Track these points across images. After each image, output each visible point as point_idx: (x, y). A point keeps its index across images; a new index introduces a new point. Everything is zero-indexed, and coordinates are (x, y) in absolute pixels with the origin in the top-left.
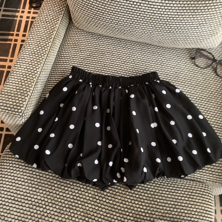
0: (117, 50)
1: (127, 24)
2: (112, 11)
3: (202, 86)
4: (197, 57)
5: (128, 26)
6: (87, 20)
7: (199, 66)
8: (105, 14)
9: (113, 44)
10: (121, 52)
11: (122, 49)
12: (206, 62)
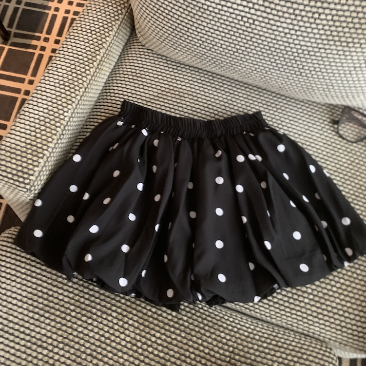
0: (205, 92)
1: (227, 51)
2: (204, 26)
3: (345, 173)
4: (342, 121)
6: (159, 36)
7: (344, 136)
8: (191, 31)
9: (199, 81)
10: (212, 96)
11: (215, 91)
12: (357, 130)
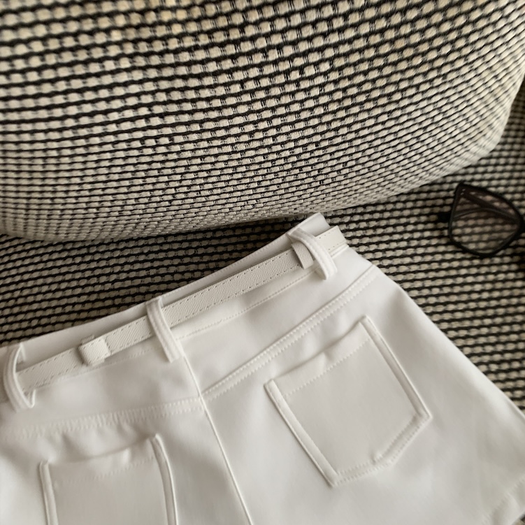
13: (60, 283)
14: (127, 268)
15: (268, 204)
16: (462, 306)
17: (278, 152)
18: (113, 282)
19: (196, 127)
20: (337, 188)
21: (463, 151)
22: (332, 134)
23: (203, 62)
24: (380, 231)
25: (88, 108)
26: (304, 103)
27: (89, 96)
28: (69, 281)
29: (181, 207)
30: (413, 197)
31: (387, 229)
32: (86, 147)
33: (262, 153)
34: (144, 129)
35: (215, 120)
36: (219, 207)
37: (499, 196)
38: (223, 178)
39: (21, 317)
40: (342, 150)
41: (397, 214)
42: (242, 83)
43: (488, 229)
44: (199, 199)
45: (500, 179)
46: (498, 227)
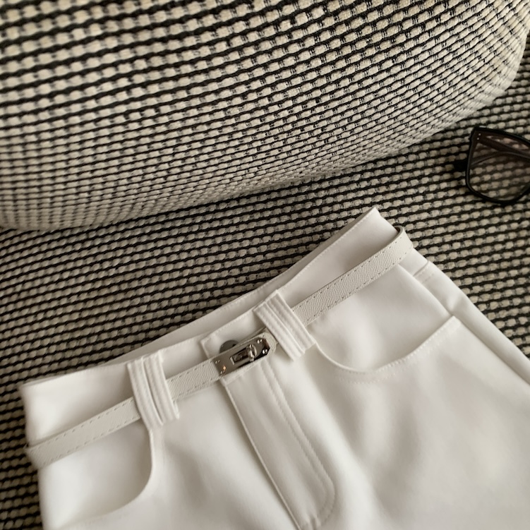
5: (161, 186)
13: (62, 272)
14: (130, 250)
15: (271, 170)
16: (485, 259)
17: (276, 113)
18: (117, 267)
19: (183, 94)
20: (344, 146)
21: (477, 92)
22: (333, 87)
23: (182, 21)
24: (393, 187)
25: (61, 85)
26: (299, 56)
27: (62, 71)
28: (71, 270)
29: (178, 182)
30: (426, 147)
31: (401, 184)
32: (66, 128)
33: (258, 116)
34: (126, 102)
35: (203, 84)
36: (219, 178)
37: (518, 138)
38: (219, 147)
39: (26, 312)
40: (346, 104)
41: (410, 166)
42: (228, 39)
43: (508, 174)
44: (196, 172)
45: (518, 119)
46: (519, 171)
